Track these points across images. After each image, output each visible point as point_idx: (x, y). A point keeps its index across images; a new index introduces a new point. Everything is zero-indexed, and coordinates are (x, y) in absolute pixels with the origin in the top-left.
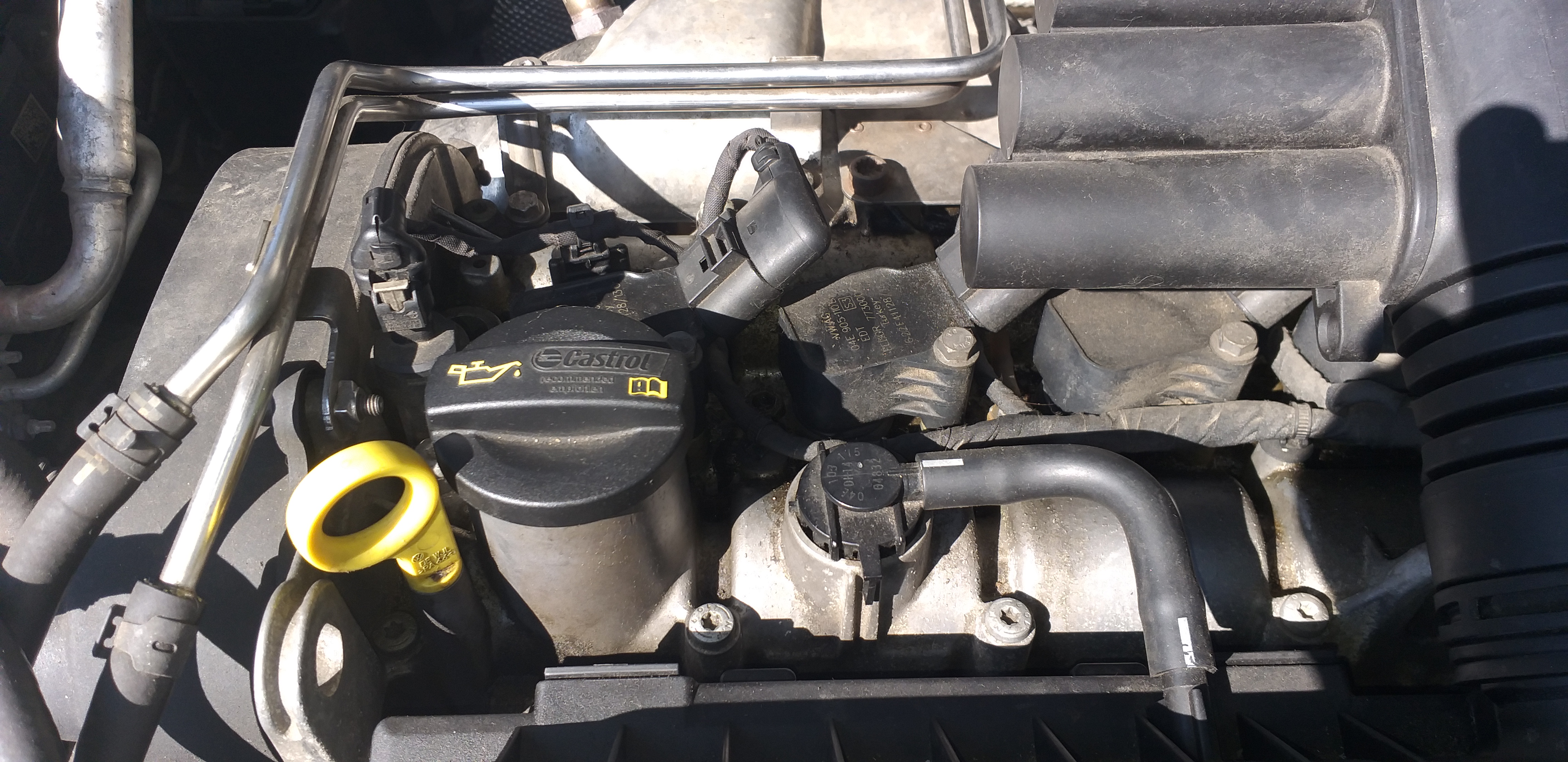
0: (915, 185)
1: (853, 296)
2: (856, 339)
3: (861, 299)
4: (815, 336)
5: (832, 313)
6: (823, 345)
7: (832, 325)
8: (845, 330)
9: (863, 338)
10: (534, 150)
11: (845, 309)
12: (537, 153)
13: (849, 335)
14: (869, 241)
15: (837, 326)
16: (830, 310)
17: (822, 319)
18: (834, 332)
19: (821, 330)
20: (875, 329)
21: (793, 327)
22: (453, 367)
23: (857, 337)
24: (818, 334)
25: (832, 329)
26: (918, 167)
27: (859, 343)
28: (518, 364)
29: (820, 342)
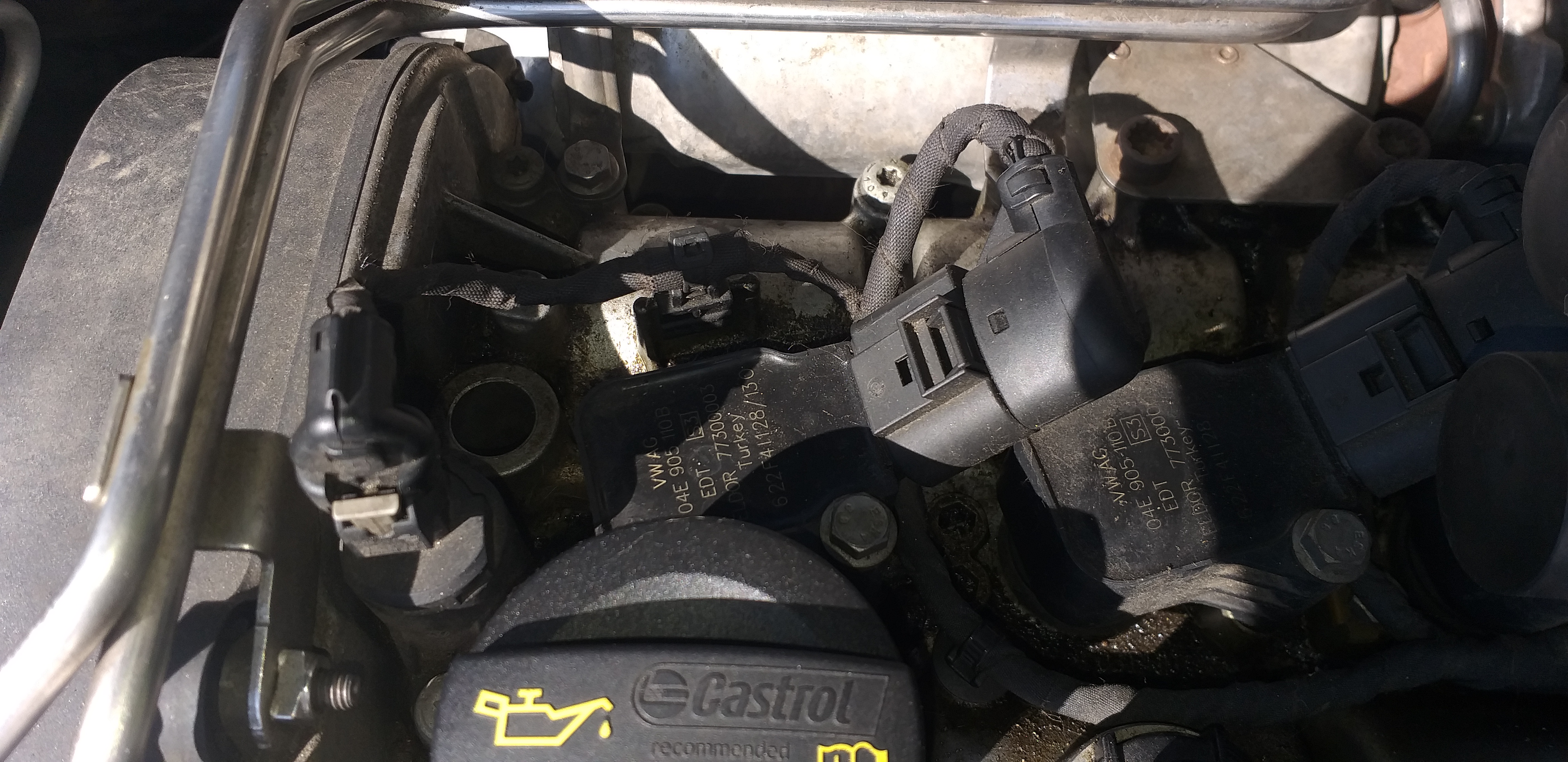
0: (1220, 166)
1: (1144, 415)
2: (1154, 506)
3: (1158, 421)
4: (1083, 495)
5: (1110, 449)
6: (1098, 515)
7: (1112, 475)
8: (1134, 486)
9: (1167, 503)
10: (605, 74)
11: (1133, 441)
12: (608, 78)
13: (1142, 497)
14: (1139, 262)
15: (1120, 475)
16: (1107, 442)
17: (1095, 461)
18: (1116, 490)
19: (1093, 484)
20: (1186, 487)
21: (1047, 480)
22: (485, 696)
23: (1157, 502)
24: (1088, 492)
25: (1113, 482)
26: (1221, 131)
27: (1160, 514)
28: (605, 704)
29: (1093, 508)
